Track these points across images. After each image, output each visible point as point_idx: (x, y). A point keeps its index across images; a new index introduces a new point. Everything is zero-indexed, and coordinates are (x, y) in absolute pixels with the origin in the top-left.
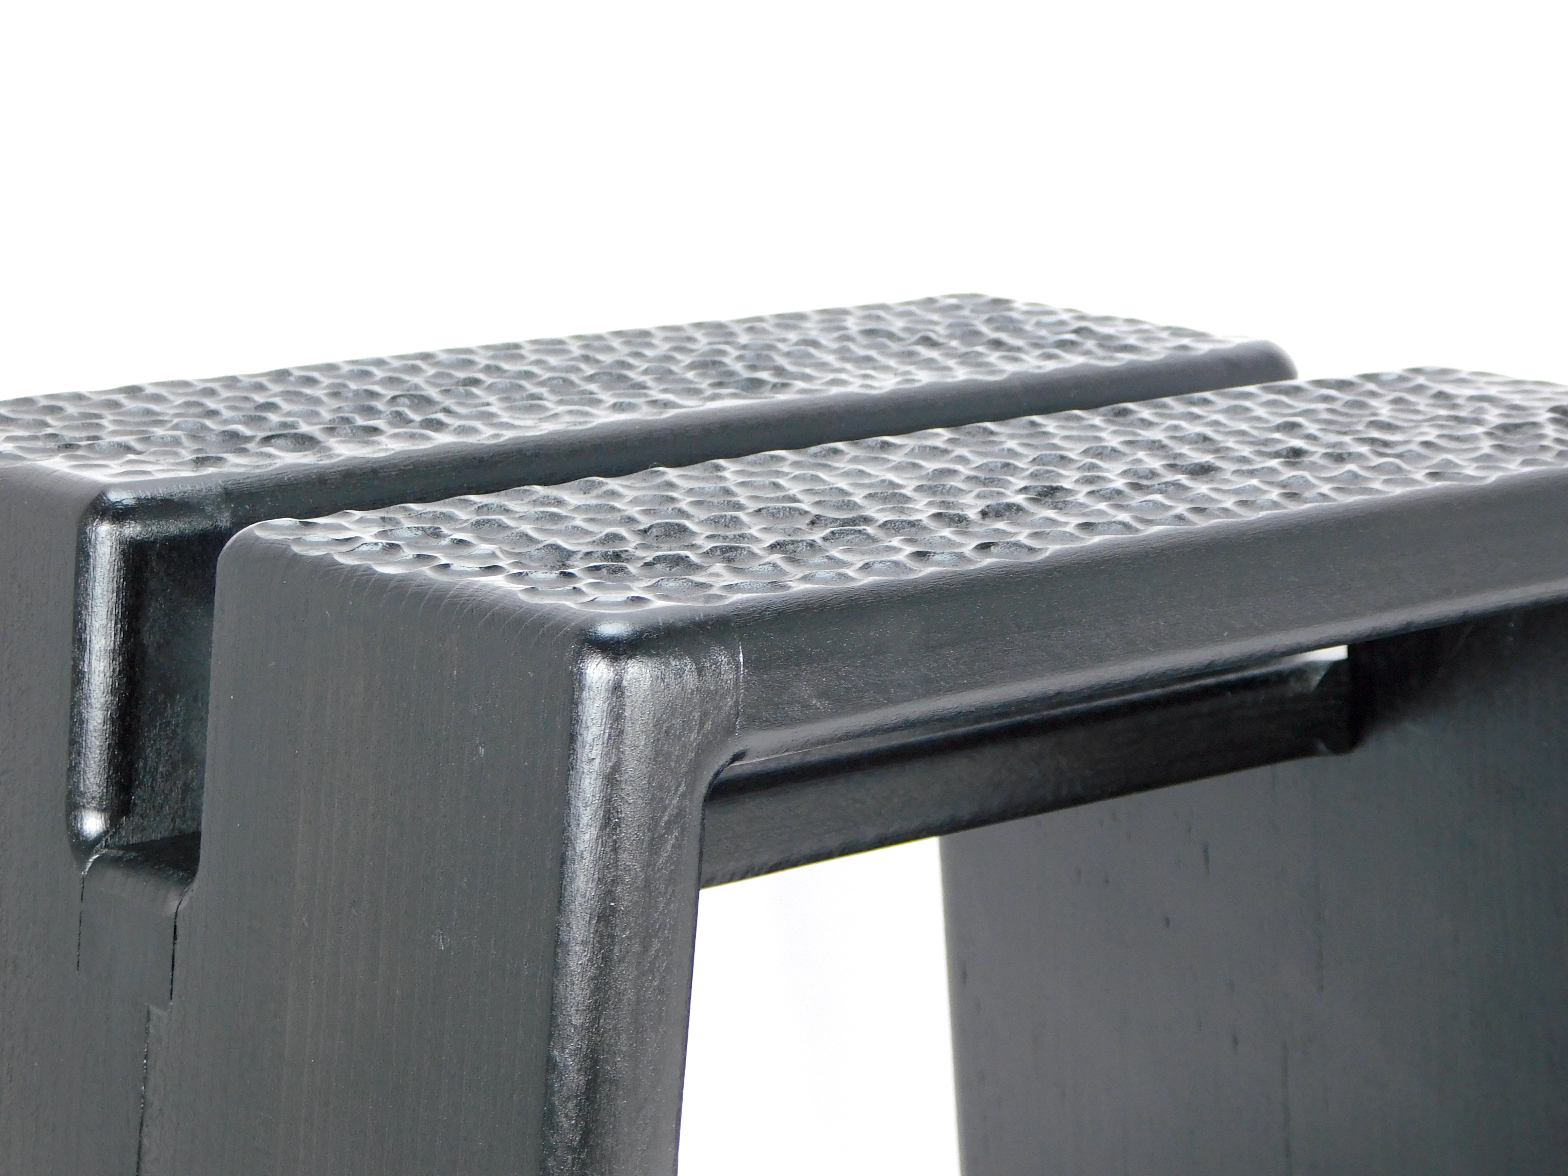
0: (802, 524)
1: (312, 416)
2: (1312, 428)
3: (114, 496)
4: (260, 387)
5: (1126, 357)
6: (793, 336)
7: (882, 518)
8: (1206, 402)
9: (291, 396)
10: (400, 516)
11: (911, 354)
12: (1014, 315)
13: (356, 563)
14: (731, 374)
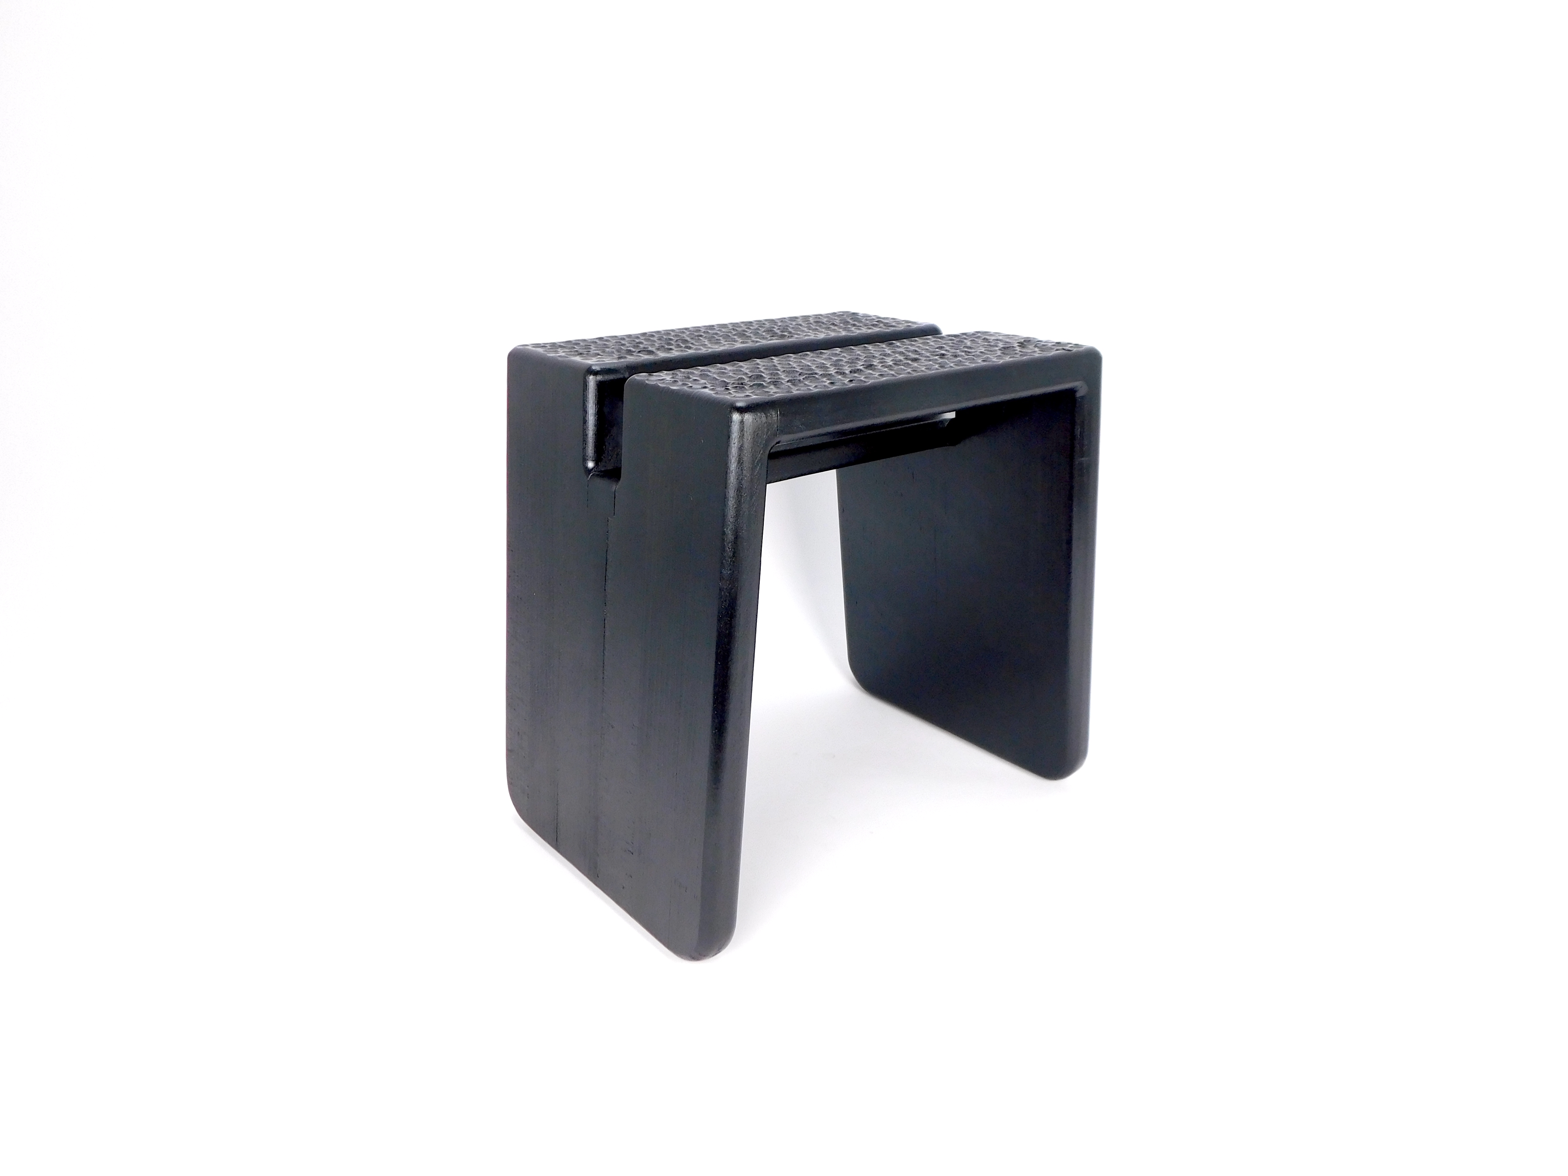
0: (797, 375)
1: (653, 345)
2: (948, 348)
3: (594, 368)
4: (638, 338)
5: (892, 328)
6: (794, 323)
7: (821, 373)
8: (916, 341)
9: (647, 340)
10: (678, 373)
11: (829, 328)
12: (859, 317)
13: (665, 386)
14: (776, 333)
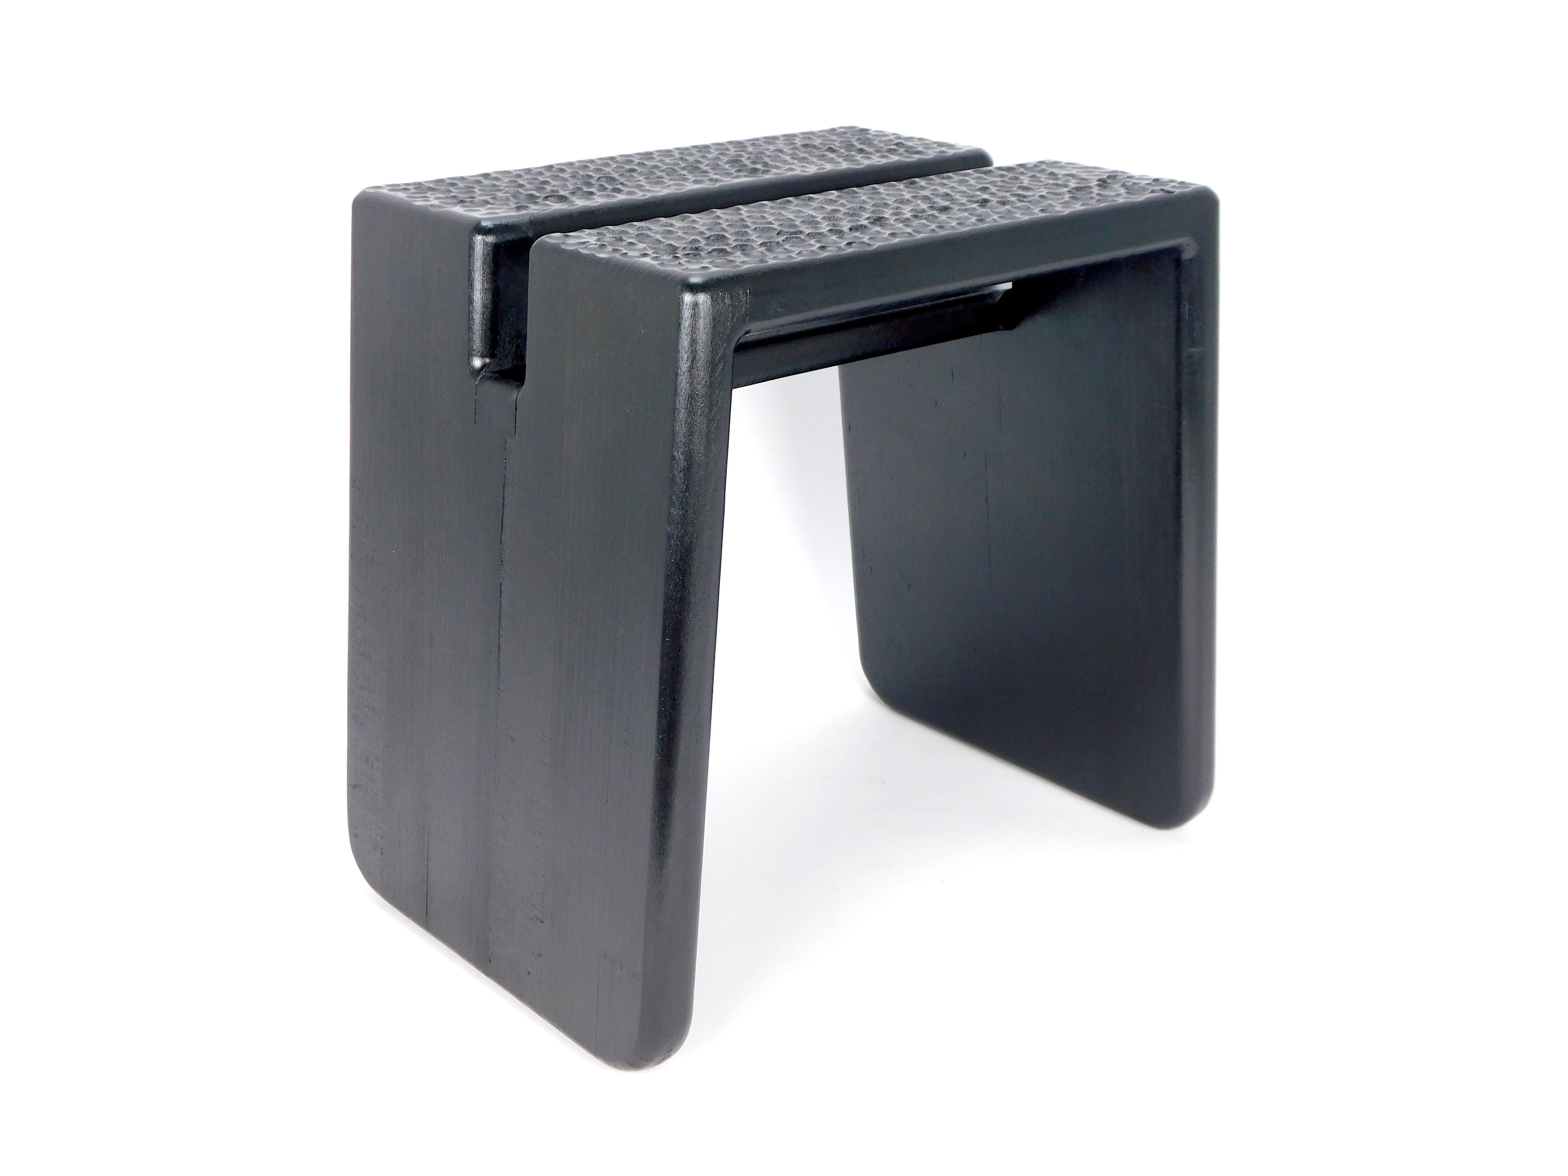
0: (774, 234)
1: (564, 187)
2: (994, 189)
3: (484, 224)
4: (541, 173)
5: (917, 157)
6: (772, 148)
7: (808, 231)
8: (950, 178)
9: (555, 177)
10: (605, 232)
11: (823, 156)
12: (870, 136)
13: (588, 252)
14: (745, 166)
